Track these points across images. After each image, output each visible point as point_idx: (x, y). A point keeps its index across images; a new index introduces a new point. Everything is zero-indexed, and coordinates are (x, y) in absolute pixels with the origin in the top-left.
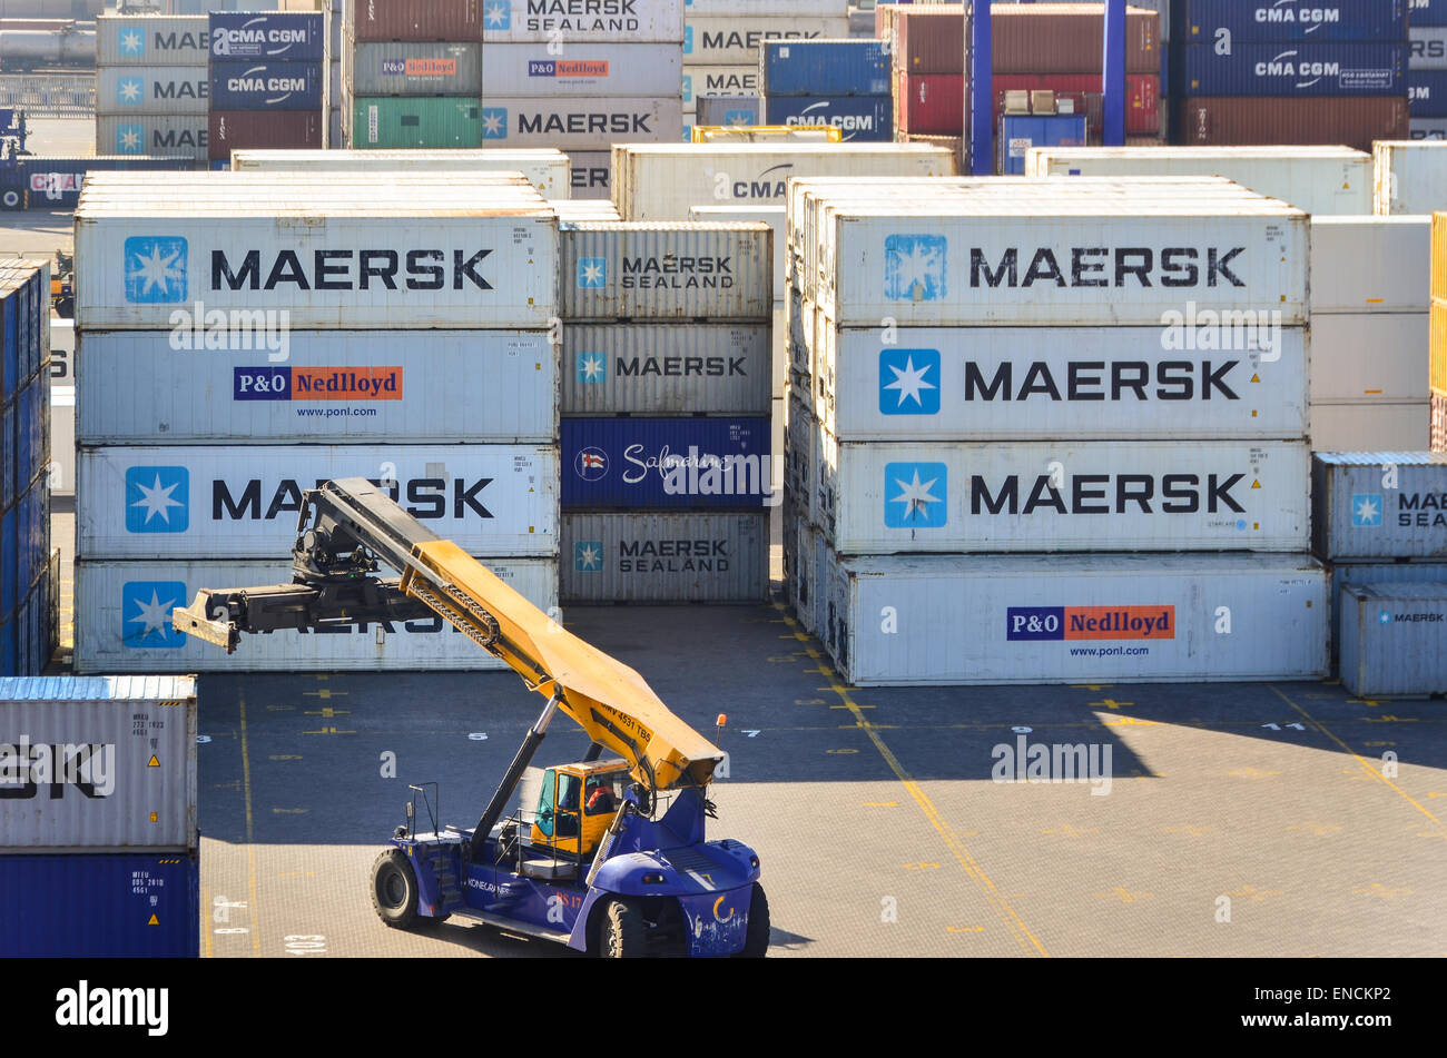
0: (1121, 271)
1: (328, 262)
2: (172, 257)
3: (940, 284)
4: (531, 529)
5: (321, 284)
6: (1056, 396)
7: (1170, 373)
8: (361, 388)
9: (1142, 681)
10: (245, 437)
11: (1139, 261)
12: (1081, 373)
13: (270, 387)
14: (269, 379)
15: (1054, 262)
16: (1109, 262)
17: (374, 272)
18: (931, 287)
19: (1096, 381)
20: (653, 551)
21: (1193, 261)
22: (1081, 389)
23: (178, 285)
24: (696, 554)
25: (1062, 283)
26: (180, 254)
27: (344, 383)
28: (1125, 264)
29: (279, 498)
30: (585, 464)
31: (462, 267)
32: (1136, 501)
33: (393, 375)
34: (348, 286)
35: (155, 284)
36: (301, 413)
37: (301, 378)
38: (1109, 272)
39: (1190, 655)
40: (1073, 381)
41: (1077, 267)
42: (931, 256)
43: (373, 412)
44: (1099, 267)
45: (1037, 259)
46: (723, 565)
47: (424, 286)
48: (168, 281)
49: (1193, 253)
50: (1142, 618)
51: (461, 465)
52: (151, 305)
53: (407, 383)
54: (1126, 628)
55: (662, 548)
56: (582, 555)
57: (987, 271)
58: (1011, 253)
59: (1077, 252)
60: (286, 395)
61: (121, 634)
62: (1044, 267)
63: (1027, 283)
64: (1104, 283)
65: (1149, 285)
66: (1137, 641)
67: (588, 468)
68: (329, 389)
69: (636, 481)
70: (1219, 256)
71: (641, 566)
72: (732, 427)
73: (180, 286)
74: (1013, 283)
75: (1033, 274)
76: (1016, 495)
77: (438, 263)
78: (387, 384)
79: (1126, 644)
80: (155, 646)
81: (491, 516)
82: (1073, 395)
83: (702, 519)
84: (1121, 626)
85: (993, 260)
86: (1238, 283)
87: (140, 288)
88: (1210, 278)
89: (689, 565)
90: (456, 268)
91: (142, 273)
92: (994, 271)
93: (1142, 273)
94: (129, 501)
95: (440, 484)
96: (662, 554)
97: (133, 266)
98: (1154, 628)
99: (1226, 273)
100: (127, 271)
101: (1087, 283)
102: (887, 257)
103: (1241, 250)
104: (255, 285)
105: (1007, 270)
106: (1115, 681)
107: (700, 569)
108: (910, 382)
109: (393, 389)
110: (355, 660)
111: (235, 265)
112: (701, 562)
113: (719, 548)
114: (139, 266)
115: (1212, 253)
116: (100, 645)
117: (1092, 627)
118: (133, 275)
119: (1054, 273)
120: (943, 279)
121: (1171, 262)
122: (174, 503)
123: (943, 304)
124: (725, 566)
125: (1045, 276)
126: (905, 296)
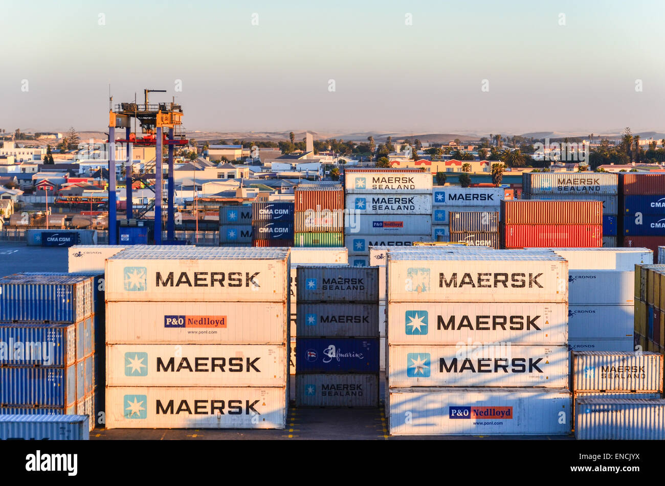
0: (496, 282)
1: (199, 277)
2: (142, 274)
3: (428, 286)
4: (275, 376)
5: (196, 285)
6: (472, 329)
7: (515, 320)
8: (211, 323)
9: (500, 435)
10: (169, 341)
11: (503, 278)
12: (481, 320)
13: (178, 323)
14: (177, 320)
15: (471, 278)
16: (492, 278)
17: (216, 280)
18: (424, 287)
19: (487, 323)
20: (334, 388)
21: (523, 278)
22: (481, 326)
23: (143, 285)
24: (350, 389)
25: (474, 286)
26: (145, 273)
27: (205, 321)
28: (498, 279)
29: (181, 364)
30: (309, 356)
31: (249, 279)
32: (502, 368)
33: (223, 319)
34: (206, 285)
35: (135, 285)
36: (189, 332)
37: (189, 319)
38: (492, 282)
39: (518, 425)
40: (478, 323)
41: (480, 280)
42: (425, 276)
43: (216, 332)
44: (488, 280)
45: (465, 277)
46: (360, 394)
47: (235, 285)
48: (140, 283)
49: (523, 275)
50: (500, 411)
51: (249, 353)
52: (133, 292)
53: (229, 322)
54: (494, 415)
55: (337, 387)
56: (308, 390)
57: (446, 281)
58: (455, 275)
59: (480, 275)
60: (184, 326)
61: (123, 414)
62: (467, 280)
63: (461, 286)
64: (490, 286)
65: (507, 287)
66: (498, 420)
67: (310, 357)
68: (200, 324)
69: (328, 362)
70: (533, 277)
71: (330, 394)
72: (364, 342)
73: (144, 285)
74: (455, 286)
75: (463, 282)
76: (457, 365)
77: (240, 277)
78: (221, 322)
79: (494, 420)
80: (136, 418)
81: (260, 371)
82: (478, 328)
83: (353, 376)
84: (492, 414)
85: (448, 277)
86: (540, 287)
87: (129, 286)
88: (530, 284)
89: (348, 393)
90: (247, 279)
91: (130, 280)
92: (448, 282)
93: (504, 283)
94: (126, 364)
95: (241, 359)
96: (338, 389)
97: (126, 277)
98: (505, 415)
99: (536, 283)
100: (125, 279)
101: (483, 286)
102: (408, 276)
103: (542, 274)
104: (172, 285)
105: (453, 281)
106: (490, 435)
107: (352, 395)
108: (416, 323)
109: (223, 324)
110: (210, 424)
111: (164, 277)
112: (352, 392)
113: (359, 387)
114: (129, 277)
115: (530, 275)
116: (115, 418)
117: (482, 414)
118: (127, 281)
119: (471, 282)
120: (429, 284)
121: (515, 278)
122: (143, 366)
123: (429, 294)
124: (361, 394)
125: (468, 283)
126: (415, 291)
